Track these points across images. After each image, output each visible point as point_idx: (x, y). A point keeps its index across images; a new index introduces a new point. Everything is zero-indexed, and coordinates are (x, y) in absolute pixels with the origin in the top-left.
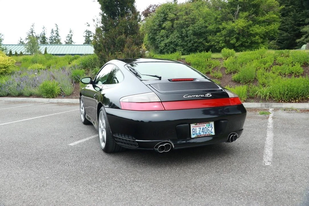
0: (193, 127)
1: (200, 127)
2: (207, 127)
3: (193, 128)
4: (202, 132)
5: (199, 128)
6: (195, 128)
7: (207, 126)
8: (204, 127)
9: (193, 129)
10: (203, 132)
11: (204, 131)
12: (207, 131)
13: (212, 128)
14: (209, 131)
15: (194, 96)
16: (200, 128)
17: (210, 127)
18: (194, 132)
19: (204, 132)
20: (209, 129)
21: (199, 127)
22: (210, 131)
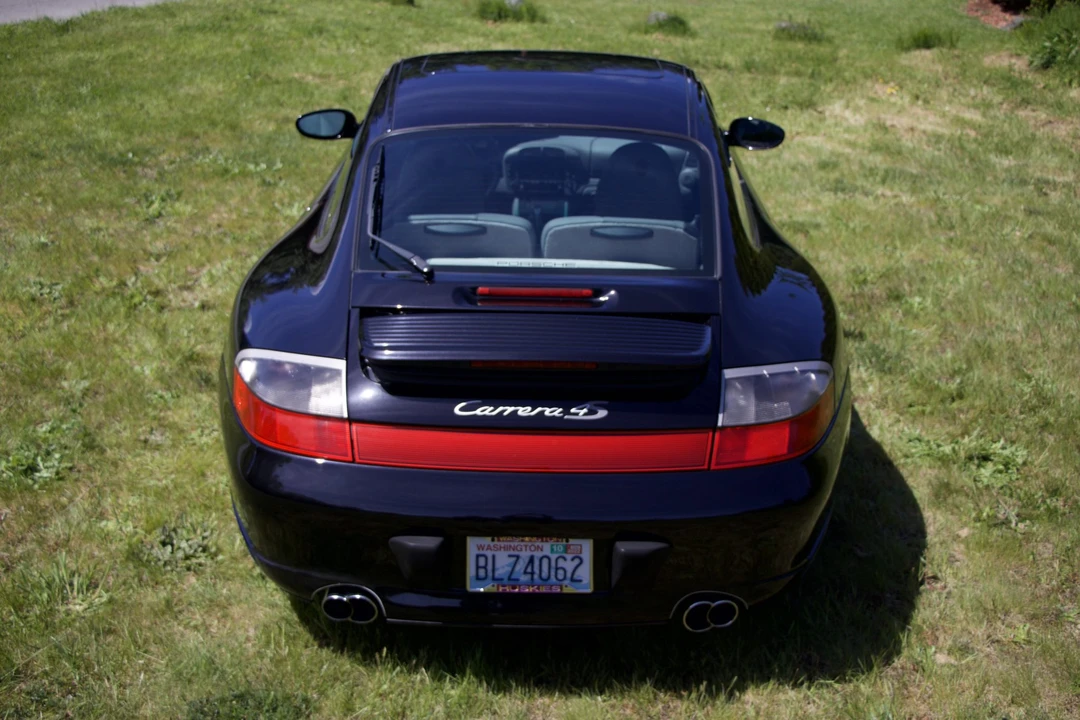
0: (480, 547)
1: (516, 553)
2: (553, 557)
3: (481, 552)
4: (525, 573)
5: (510, 556)
6: (489, 554)
7: (552, 550)
8: (538, 554)
9: (478, 556)
10: (532, 573)
11: (537, 570)
12: (553, 573)
13: (577, 561)
14: (561, 572)
15: (510, 409)
16: (518, 557)
17: (569, 557)
18: (485, 567)
19: (536, 577)
20: (561, 563)
21: (512, 552)
22: (569, 575)
